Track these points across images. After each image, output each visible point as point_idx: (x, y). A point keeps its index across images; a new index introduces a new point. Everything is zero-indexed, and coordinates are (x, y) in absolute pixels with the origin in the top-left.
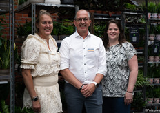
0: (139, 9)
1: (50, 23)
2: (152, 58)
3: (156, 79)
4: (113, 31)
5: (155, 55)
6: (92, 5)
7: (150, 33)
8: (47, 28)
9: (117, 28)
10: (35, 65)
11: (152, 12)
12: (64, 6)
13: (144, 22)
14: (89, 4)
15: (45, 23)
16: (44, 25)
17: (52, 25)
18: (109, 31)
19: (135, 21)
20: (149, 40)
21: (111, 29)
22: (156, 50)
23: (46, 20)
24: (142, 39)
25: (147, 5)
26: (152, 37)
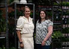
0: (59, 5)
1: (29, 11)
2: (64, 25)
3: (66, 34)
4: (42, 15)
5: (65, 24)
6: (39, 3)
7: (63, 15)
8: (28, 14)
9: (44, 13)
10: (22, 28)
11: (64, 6)
12: (28, 4)
13: (61, 10)
14: (38, 3)
15: (27, 12)
16: (27, 13)
17: (30, 12)
18: (41, 15)
19: (57, 10)
20: (63, 18)
21: (41, 14)
22: (66, 22)
23: (27, 10)
24: (60, 17)
25: (62, 3)
26: (64, 17)
